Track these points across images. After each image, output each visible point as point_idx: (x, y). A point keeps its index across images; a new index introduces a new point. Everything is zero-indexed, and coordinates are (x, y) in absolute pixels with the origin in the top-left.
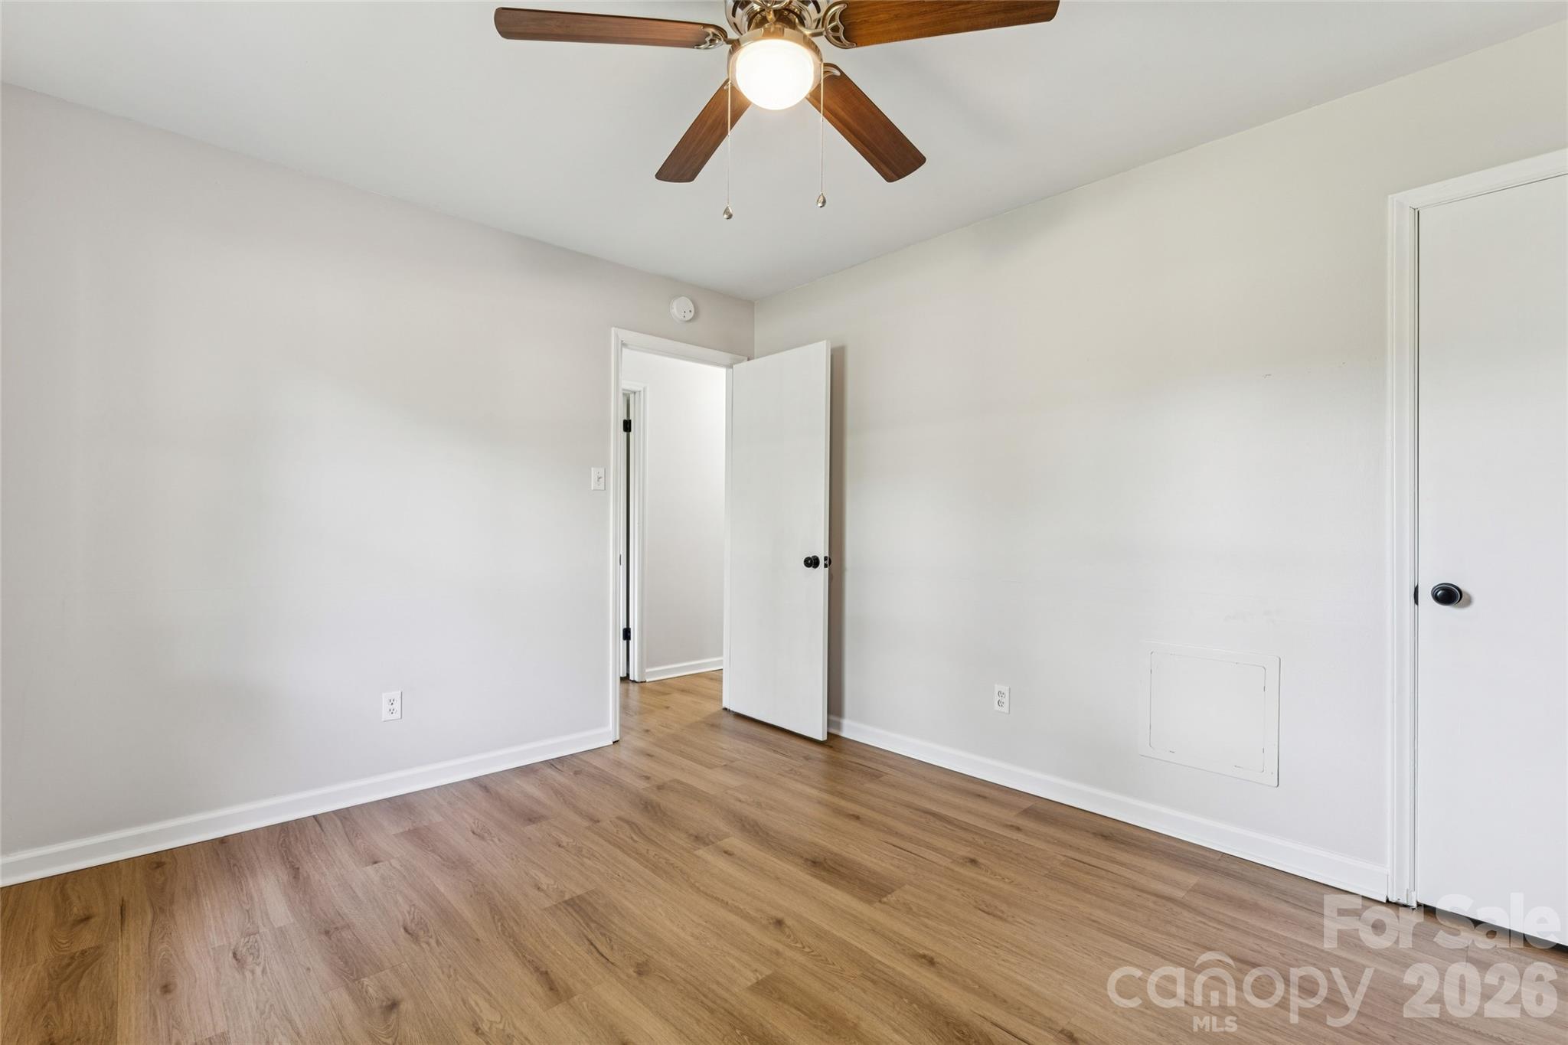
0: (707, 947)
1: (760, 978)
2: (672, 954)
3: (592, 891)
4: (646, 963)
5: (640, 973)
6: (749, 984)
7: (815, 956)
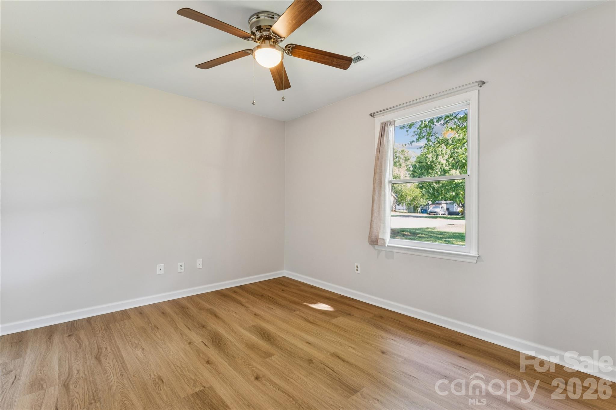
0: (288, 369)
1: (270, 358)
2: (301, 366)
3: (348, 398)
4: (310, 363)
5: (311, 360)
6: (274, 356)
7: (248, 364)
